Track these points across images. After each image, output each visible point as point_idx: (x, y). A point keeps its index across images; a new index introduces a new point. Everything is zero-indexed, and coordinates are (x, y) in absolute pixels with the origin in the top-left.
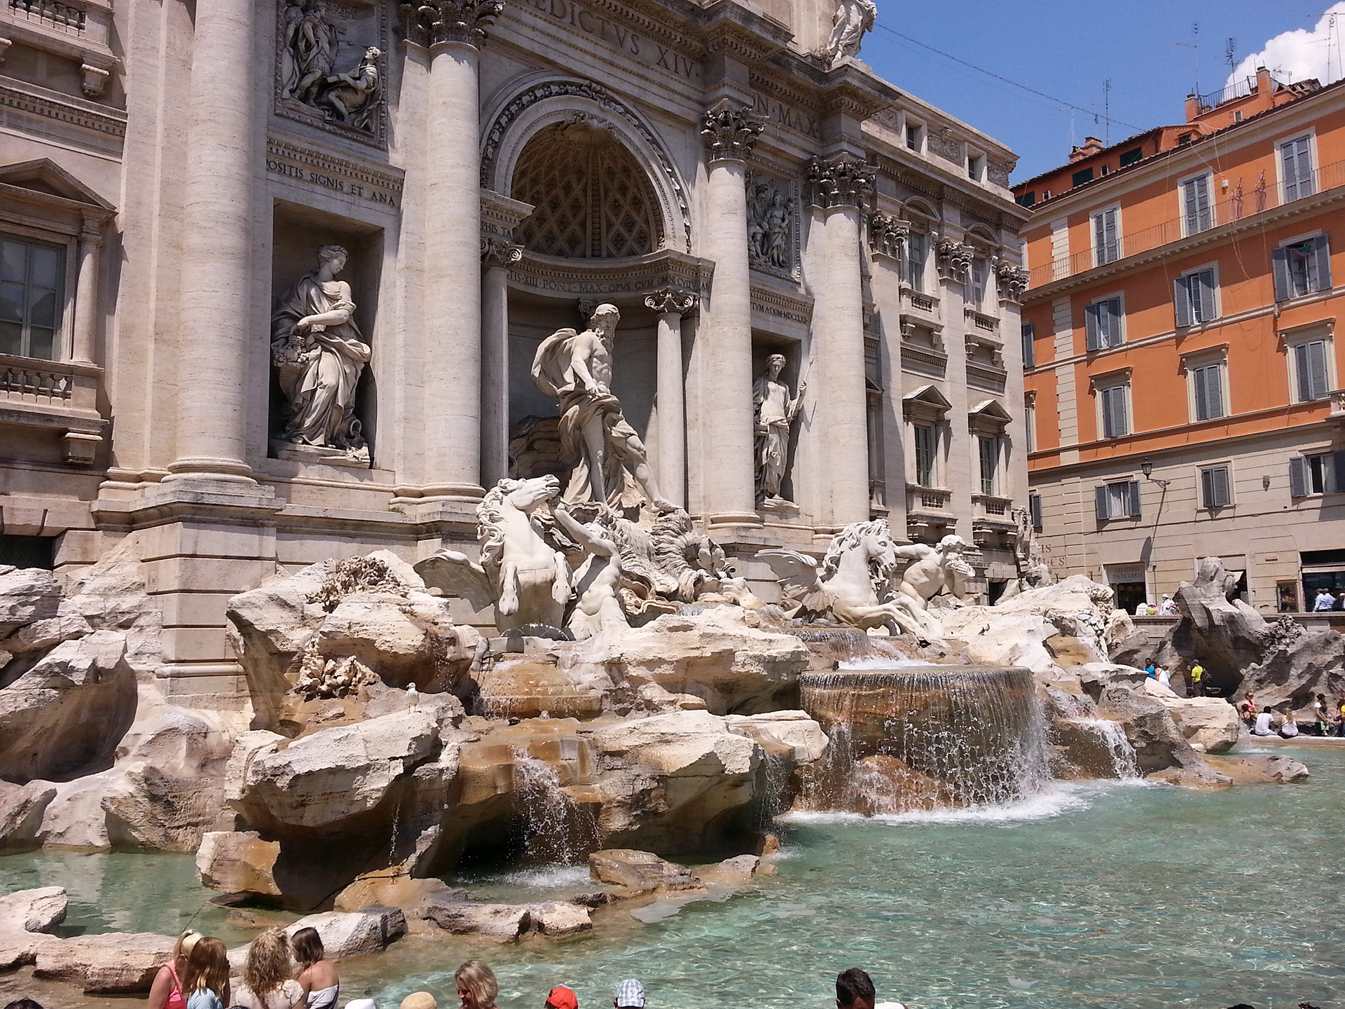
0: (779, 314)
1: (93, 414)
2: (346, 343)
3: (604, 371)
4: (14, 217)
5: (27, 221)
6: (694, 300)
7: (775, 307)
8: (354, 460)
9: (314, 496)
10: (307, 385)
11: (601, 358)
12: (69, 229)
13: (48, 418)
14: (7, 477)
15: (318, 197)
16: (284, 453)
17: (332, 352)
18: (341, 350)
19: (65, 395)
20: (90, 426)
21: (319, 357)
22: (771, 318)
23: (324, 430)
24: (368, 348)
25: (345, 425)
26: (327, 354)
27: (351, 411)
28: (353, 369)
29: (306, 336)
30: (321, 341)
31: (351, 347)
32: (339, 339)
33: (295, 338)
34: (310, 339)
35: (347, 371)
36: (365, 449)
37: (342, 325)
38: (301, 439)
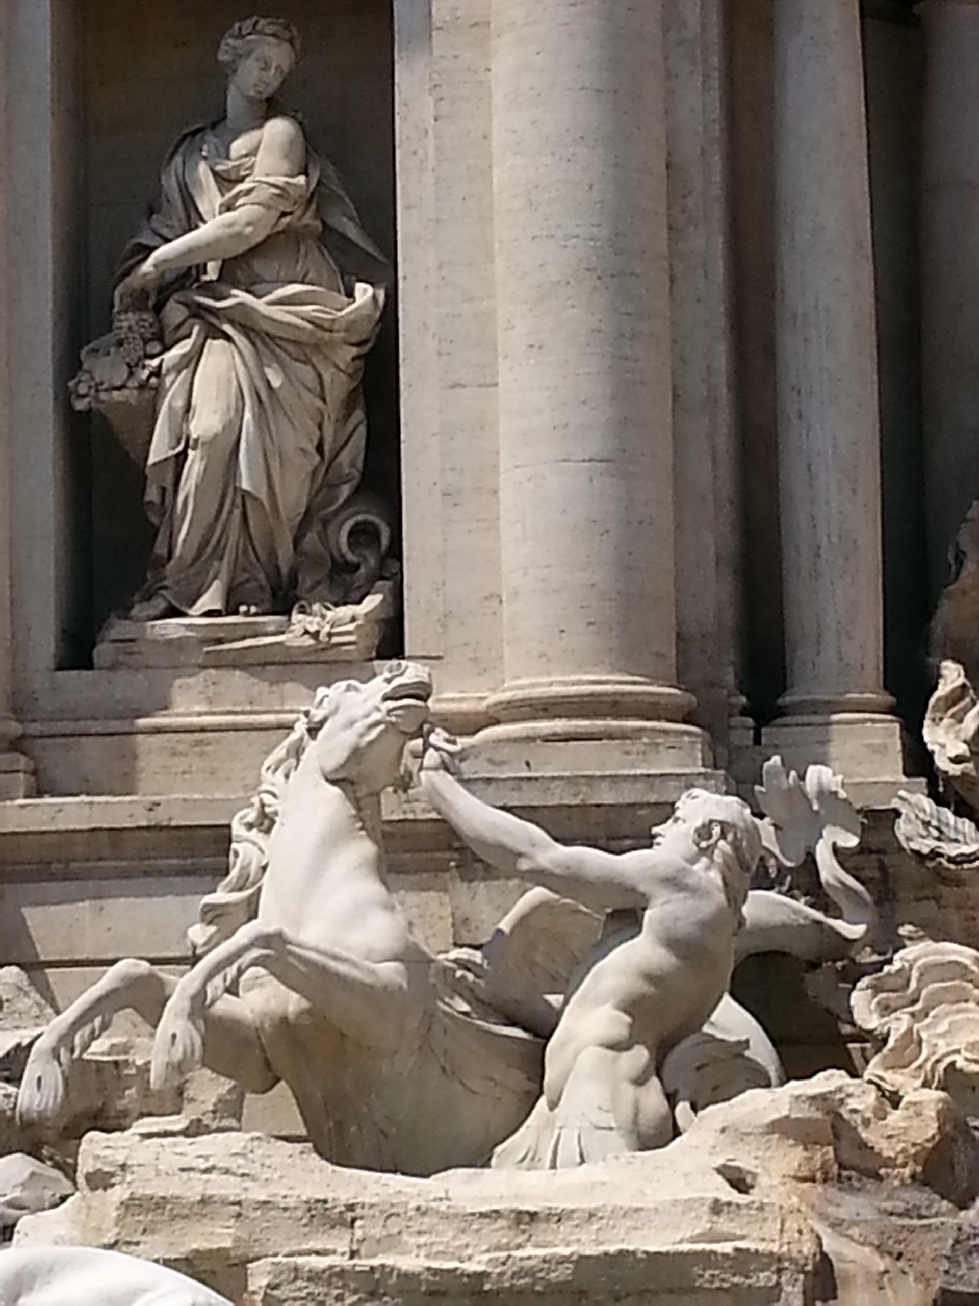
2: (260, 305)
8: (309, 641)
9: (181, 764)
10: (162, 448)
16: (102, 652)
17: (228, 338)
18: (250, 326)
21: (192, 360)
23: (225, 566)
24: (363, 292)
25: (323, 537)
26: (215, 346)
27: (346, 491)
28: (306, 372)
29: (158, 308)
30: (198, 312)
31: (278, 313)
32: (240, 296)
33: (126, 321)
34: (174, 312)
35: (276, 383)
36: (372, 601)
37: (254, 251)
38: (160, 604)
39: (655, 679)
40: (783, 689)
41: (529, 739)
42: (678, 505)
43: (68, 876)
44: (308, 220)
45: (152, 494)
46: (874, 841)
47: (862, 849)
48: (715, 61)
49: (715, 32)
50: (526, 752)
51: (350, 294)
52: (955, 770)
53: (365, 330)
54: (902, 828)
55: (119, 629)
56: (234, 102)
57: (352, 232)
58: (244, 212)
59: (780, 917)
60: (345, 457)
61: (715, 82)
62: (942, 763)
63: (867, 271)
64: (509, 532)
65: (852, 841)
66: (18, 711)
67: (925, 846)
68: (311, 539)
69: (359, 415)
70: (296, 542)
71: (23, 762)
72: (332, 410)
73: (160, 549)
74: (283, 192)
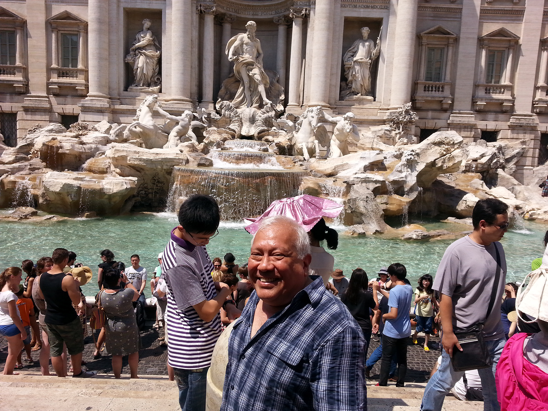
0: (368, 7)
1: (83, 81)
2: (146, 52)
3: (248, 49)
4: (63, 29)
5: (66, 29)
6: (306, 10)
7: (365, 4)
9: (137, 103)
10: (135, 67)
11: (246, 44)
12: (77, 29)
13: (71, 84)
14: (65, 100)
15: (138, 4)
16: (128, 90)
17: (143, 56)
18: (145, 55)
19: (77, 77)
20: (82, 85)
21: (139, 58)
22: (362, 10)
23: (142, 81)
24: (159, 52)
25: (154, 79)
26: (141, 56)
27: (156, 74)
28: (151, 60)
29: (135, 51)
30: (140, 52)
31: (148, 53)
32: (144, 51)
33: (131, 53)
34: (137, 52)
35: (148, 61)
36: (159, 87)
37: (146, 46)
38: (135, 85)
39: (187, 97)
40: (202, 99)
41: (173, 103)
42: (191, 79)
43: (124, 114)
44: (152, 43)
45: (134, 73)
46: (209, 116)
47: (207, 117)
48: (197, 29)
49: (197, 26)
50: (173, 104)
51: (157, 52)
52: (218, 109)
53: (158, 56)
54: (211, 115)
55: (130, 87)
56: (144, 28)
57: (157, 44)
58: (145, 41)
59: (198, 124)
60: (156, 70)
61: (197, 31)
62: (217, 109)
63: (213, 55)
64: (172, 80)
65: (206, 116)
66: (119, 95)
67: (213, 117)
68: (152, 79)
69: (158, 66)
70: (151, 79)
71: (119, 101)
72: (155, 65)
73: (135, 79)
74: (149, 40)
